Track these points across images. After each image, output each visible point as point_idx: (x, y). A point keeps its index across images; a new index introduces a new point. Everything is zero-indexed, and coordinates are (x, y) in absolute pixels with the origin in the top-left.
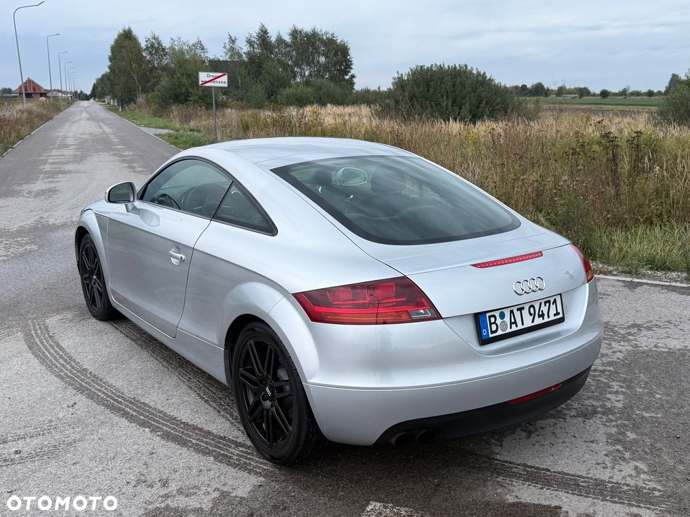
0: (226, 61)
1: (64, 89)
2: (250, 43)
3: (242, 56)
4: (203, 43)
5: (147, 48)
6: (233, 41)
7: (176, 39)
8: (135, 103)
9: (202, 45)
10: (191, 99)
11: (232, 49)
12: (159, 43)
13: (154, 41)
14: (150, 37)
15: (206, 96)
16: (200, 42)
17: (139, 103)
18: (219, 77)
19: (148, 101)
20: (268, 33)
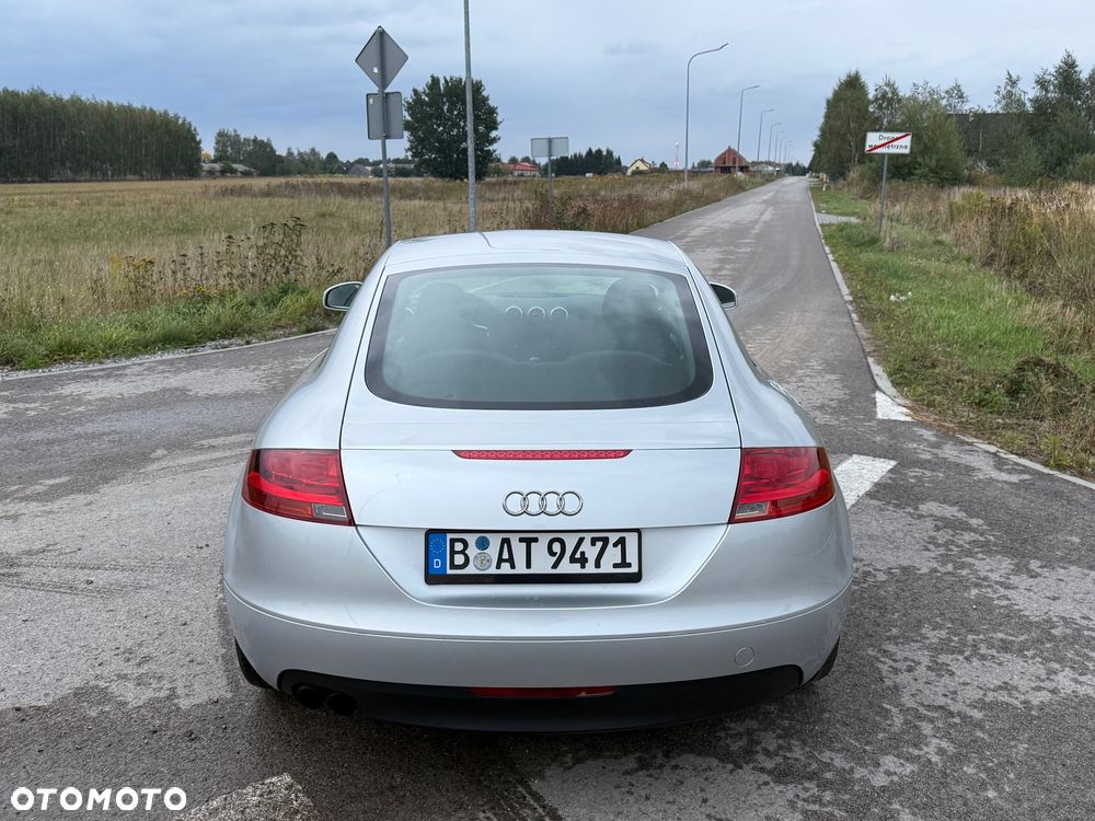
0: (997, 114)
1: (772, 160)
2: (1042, 83)
3: (1024, 105)
4: (963, 89)
5: (876, 99)
6: (1013, 82)
7: (921, 84)
8: (845, 179)
9: (960, 91)
10: (918, 172)
11: (1010, 94)
12: (894, 92)
13: (887, 89)
14: (882, 84)
15: (942, 168)
16: (958, 87)
17: (849, 179)
18: (898, 139)
19: (862, 177)
20: (1077, 66)
